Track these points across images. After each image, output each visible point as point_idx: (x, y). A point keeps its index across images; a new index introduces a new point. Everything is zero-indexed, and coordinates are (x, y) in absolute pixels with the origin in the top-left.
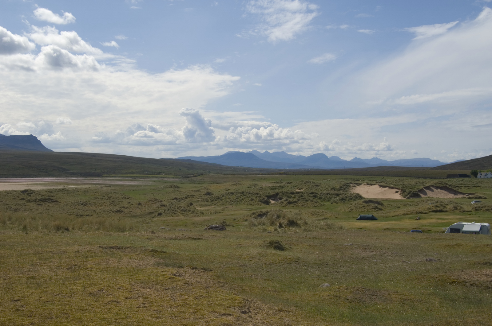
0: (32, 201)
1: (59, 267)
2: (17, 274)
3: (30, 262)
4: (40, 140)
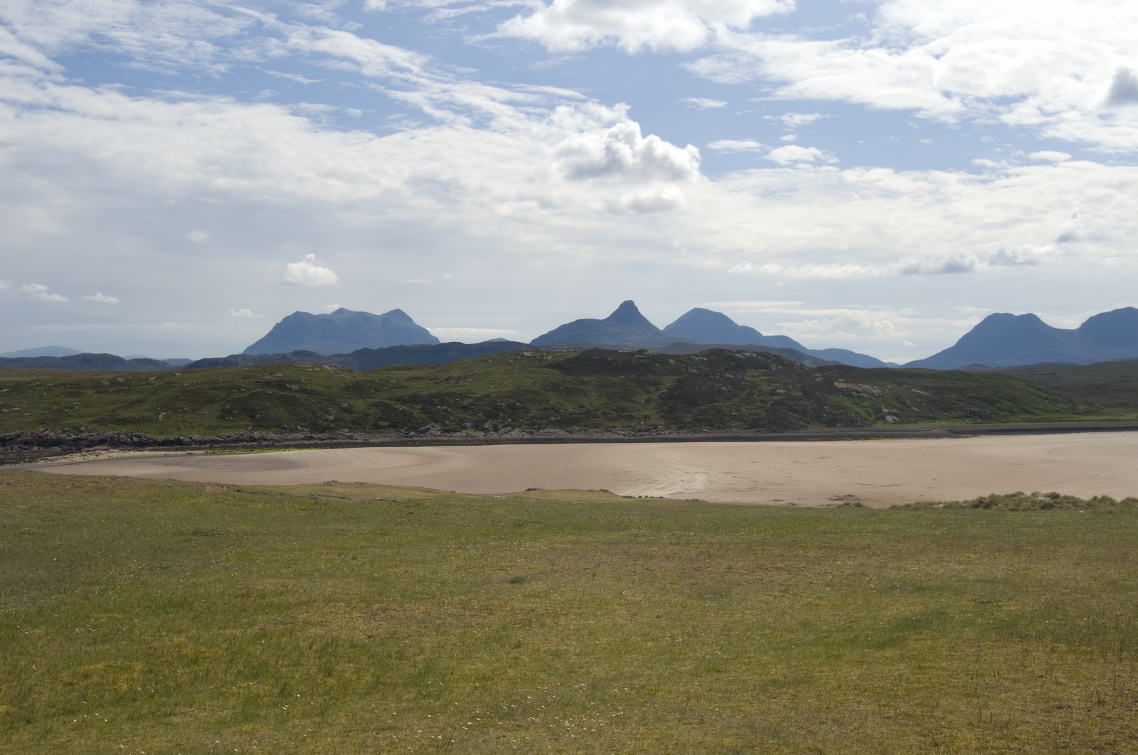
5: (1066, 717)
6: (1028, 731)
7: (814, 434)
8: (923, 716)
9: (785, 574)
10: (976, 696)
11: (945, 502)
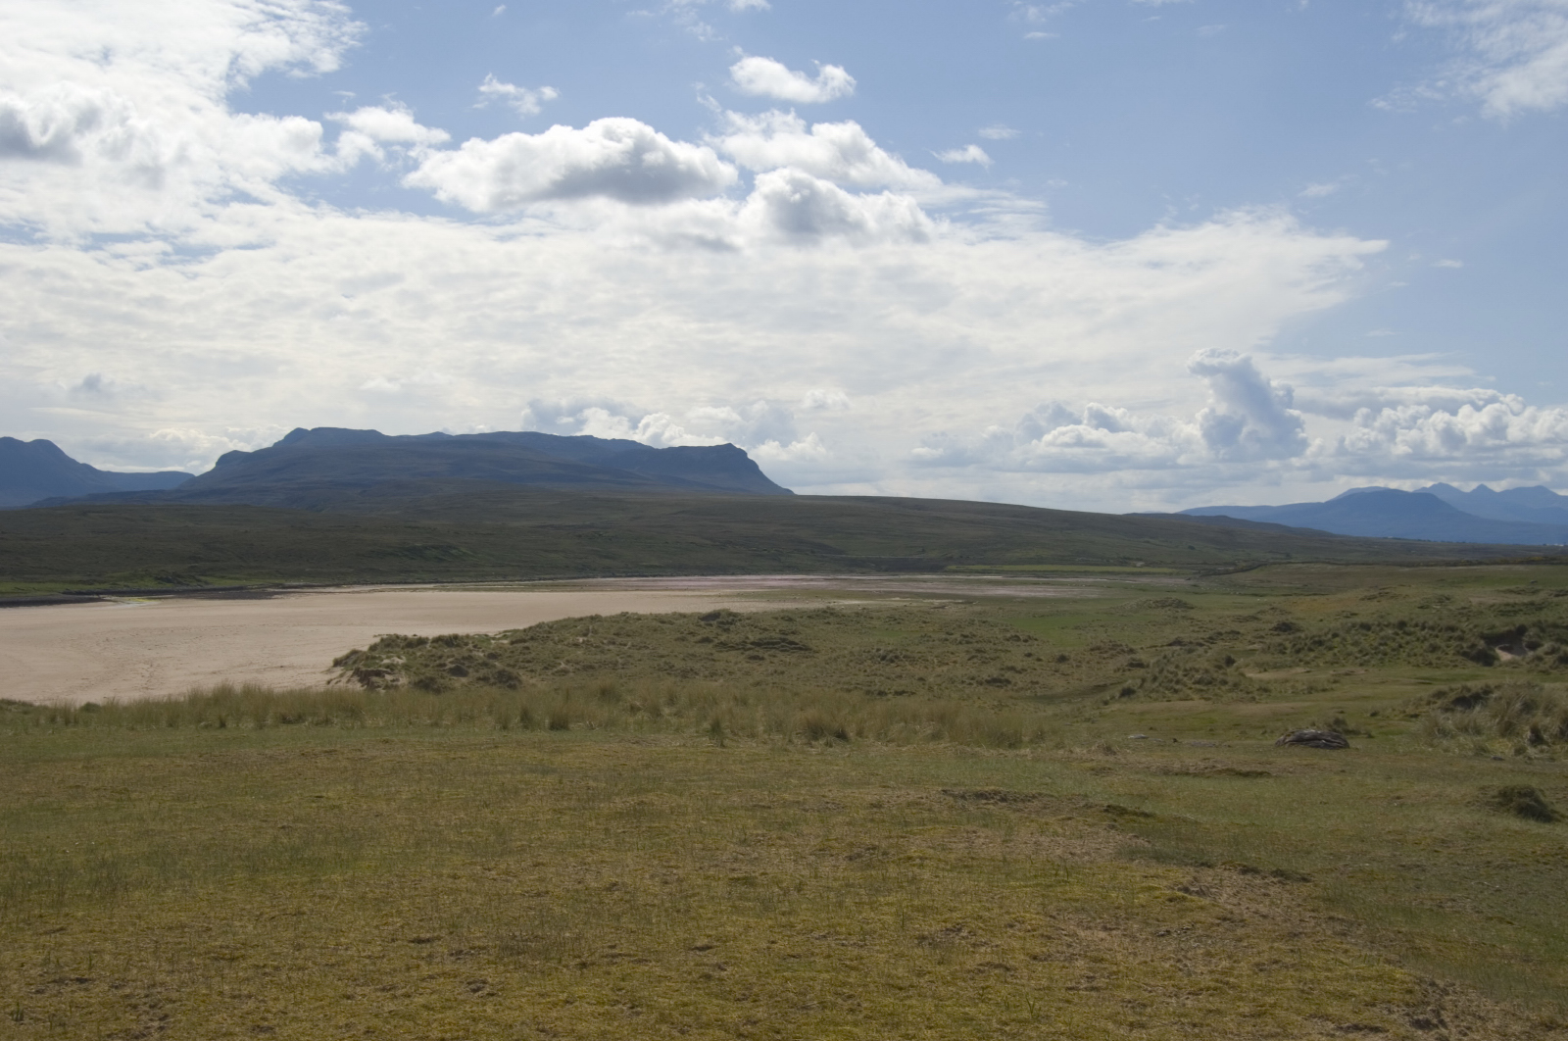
0: (733, 648)
1: (822, 851)
2: (701, 868)
3: (737, 833)
4: (757, 462)
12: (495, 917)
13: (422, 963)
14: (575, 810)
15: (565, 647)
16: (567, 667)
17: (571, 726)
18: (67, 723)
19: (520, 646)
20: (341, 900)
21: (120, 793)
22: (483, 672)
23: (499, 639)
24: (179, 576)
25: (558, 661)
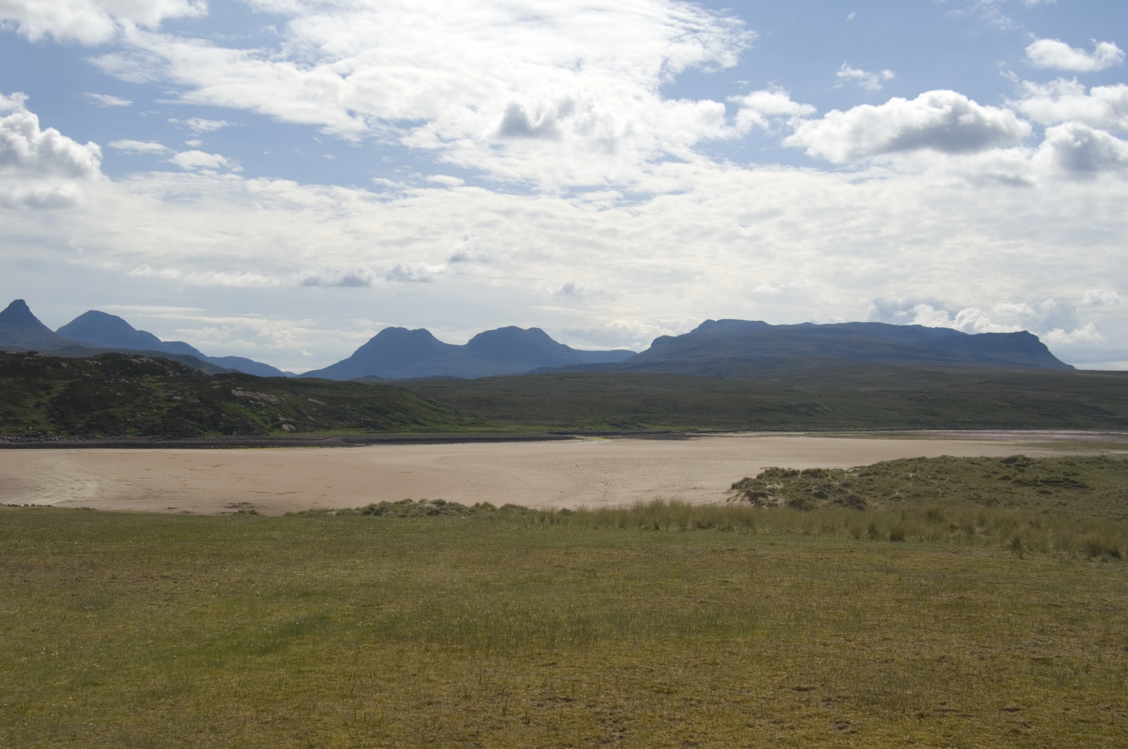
0: (1027, 484)
1: (1104, 642)
2: (1009, 649)
3: (1036, 625)
4: (1046, 344)
5: (435, 712)
6: (399, 728)
7: (210, 441)
8: (299, 719)
9: (171, 582)
10: (353, 697)
11: (338, 510)
12: (855, 676)
13: (803, 705)
14: (912, 600)
15: (899, 480)
16: (901, 494)
17: (906, 538)
18: (552, 522)
19: (866, 478)
20: (744, 657)
21: (589, 572)
22: (839, 496)
23: (851, 473)
24: (626, 423)
25: (894, 490)
